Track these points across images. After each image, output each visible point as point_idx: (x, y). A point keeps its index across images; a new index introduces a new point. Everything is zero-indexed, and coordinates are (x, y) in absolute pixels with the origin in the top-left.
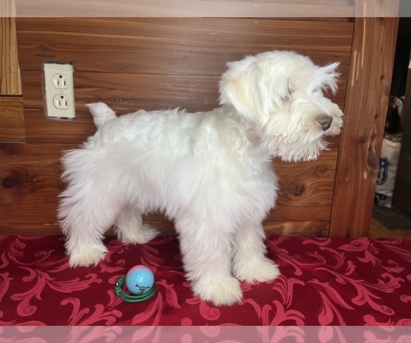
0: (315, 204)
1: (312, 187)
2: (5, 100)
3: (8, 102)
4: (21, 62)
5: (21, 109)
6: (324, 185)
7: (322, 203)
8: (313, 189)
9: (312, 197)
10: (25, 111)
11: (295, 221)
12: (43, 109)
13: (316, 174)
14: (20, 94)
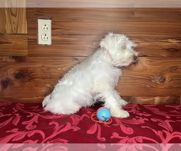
0: (172, 87)
1: (169, 78)
2: (19, 36)
3: (20, 37)
4: (27, 18)
5: (27, 41)
6: (176, 77)
7: (175, 87)
10: (28, 41)
11: (161, 96)
12: (36, 40)
13: (171, 71)
14: (26, 33)
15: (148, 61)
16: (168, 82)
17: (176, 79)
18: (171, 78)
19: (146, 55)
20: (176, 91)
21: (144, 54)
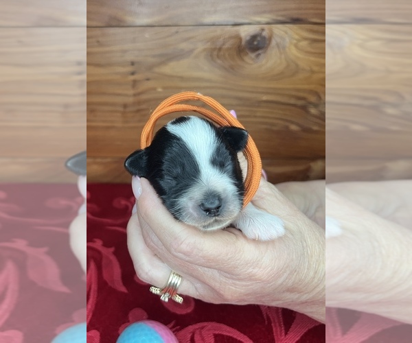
15: (306, 39)
19: (300, 17)
21: (295, 14)
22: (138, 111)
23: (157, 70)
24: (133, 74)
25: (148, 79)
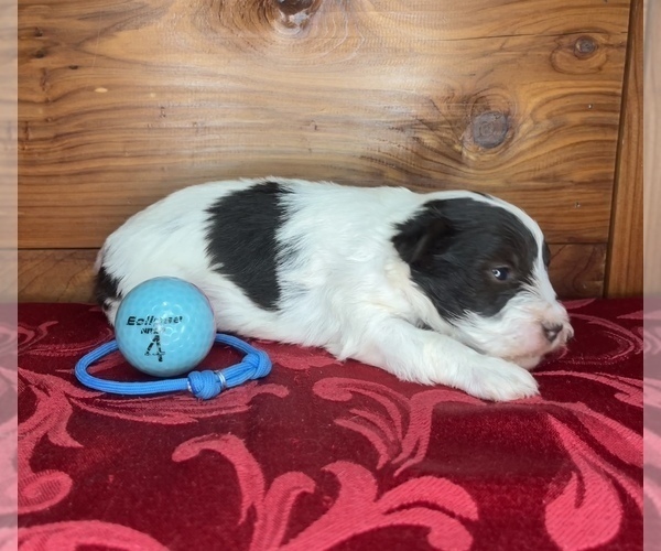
0: (556, 177)
1: (541, 115)
7: (578, 176)
8: (546, 124)
9: (541, 151)
13: (554, 67)
16: (534, 147)
17: (584, 124)
18: (549, 117)
20: (587, 210)
22: (57, 137)
23: (91, 47)
24: (40, 55)
25: (76, 68)
